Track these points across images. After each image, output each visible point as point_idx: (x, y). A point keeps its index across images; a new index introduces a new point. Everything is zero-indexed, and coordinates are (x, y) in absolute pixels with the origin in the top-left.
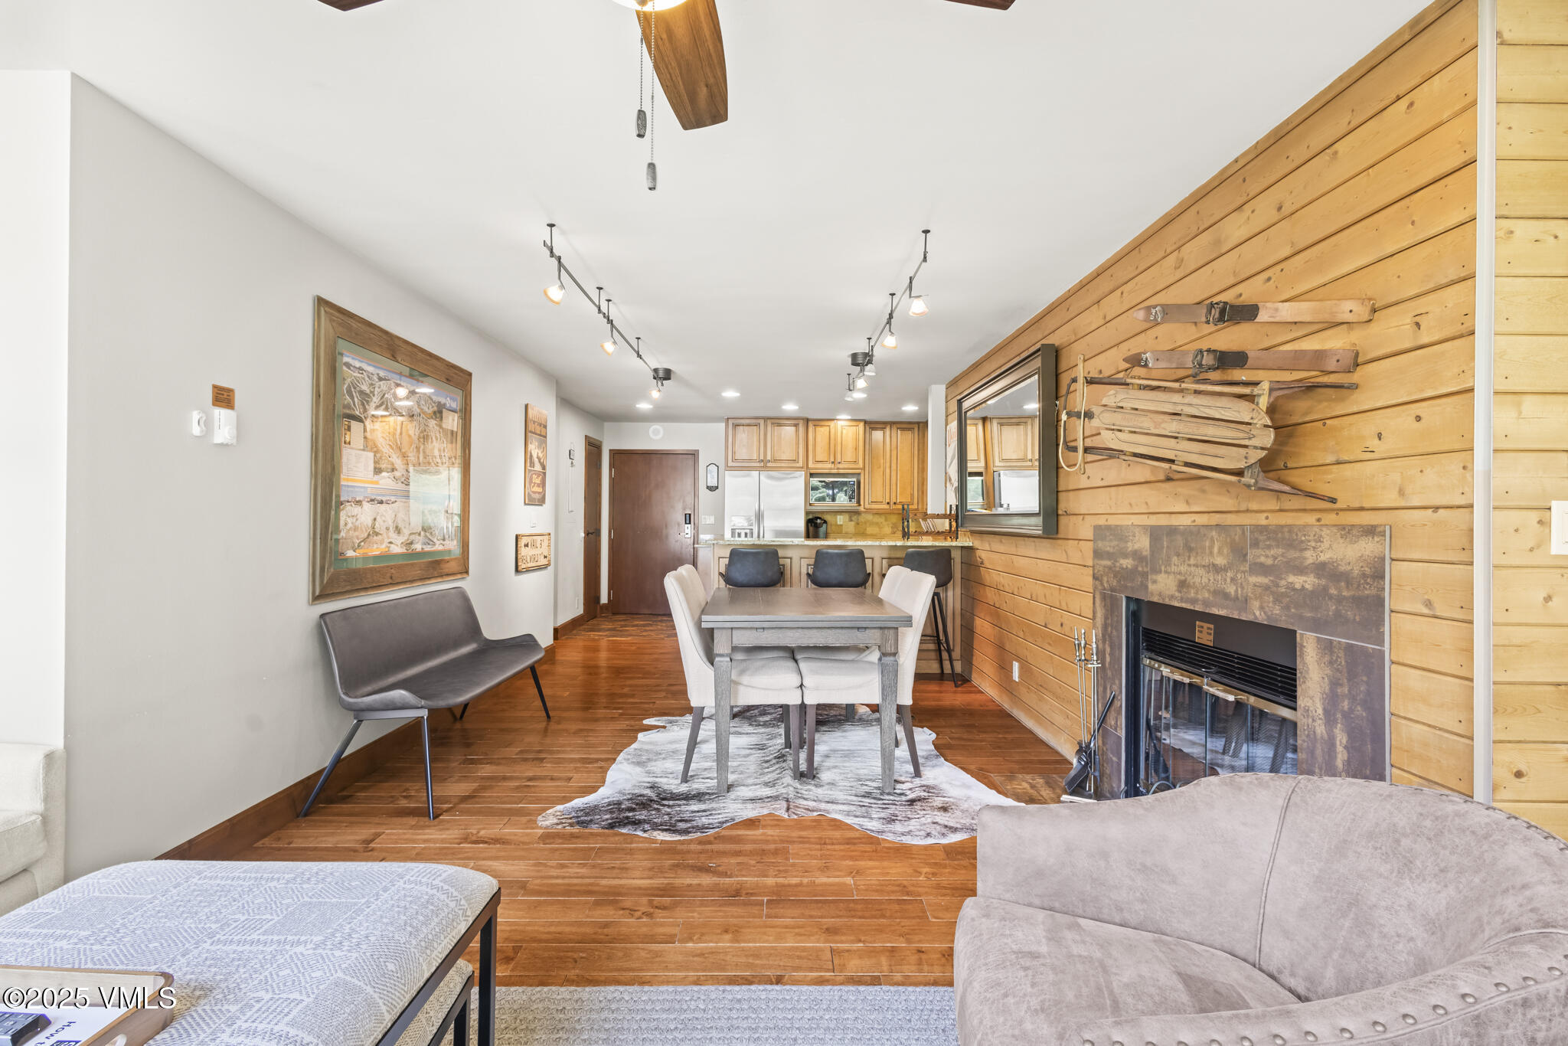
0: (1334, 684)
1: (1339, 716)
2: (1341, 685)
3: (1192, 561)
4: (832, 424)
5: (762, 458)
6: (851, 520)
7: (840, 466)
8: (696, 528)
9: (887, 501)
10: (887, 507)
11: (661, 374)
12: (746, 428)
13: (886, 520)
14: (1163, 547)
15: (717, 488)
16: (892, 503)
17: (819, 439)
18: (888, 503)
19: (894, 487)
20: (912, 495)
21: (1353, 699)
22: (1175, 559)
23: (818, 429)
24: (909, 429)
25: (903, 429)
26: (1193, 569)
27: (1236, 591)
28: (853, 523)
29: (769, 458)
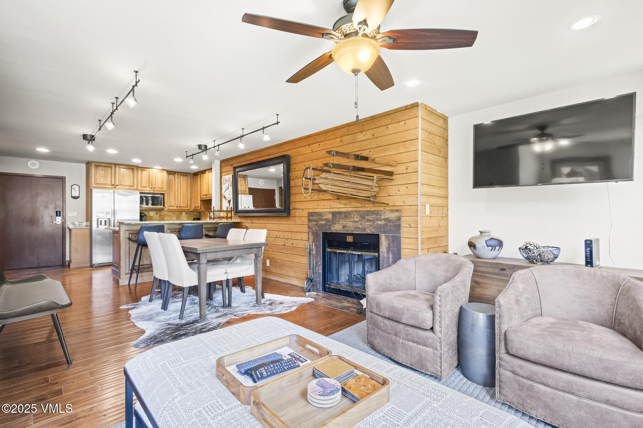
0: (389, 245)
1: (390, 251)
2: (391, 244)
3: (347, 220)
4: (150, 170)
5: (113, 183)
6: (157, 214)
7: (155, 189)
8: (64, 218)
9: (176, 206)
10: (176, 208)
11: (89, 138)
12: (103, 168)
13: (174, 214)
14: (337, 217)
15: (78, 197)
16: (178, 207)
17: (143, 176)
18: (177, 207)
19: (179, 200)
20: (187, 204)
21: (393, 247)
22: (341, 220)
23: (143, 172)
24: (186, 176)
25: (183, 175)
26: (348, 222)
27: (362, 227)
28: (158, 215)
29: (117, 183)
